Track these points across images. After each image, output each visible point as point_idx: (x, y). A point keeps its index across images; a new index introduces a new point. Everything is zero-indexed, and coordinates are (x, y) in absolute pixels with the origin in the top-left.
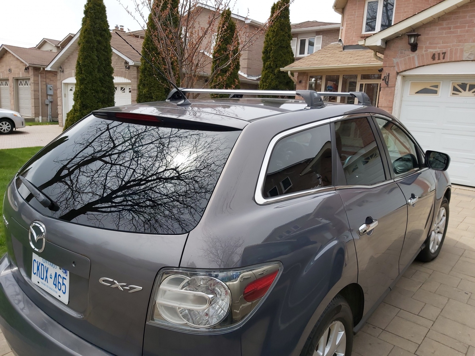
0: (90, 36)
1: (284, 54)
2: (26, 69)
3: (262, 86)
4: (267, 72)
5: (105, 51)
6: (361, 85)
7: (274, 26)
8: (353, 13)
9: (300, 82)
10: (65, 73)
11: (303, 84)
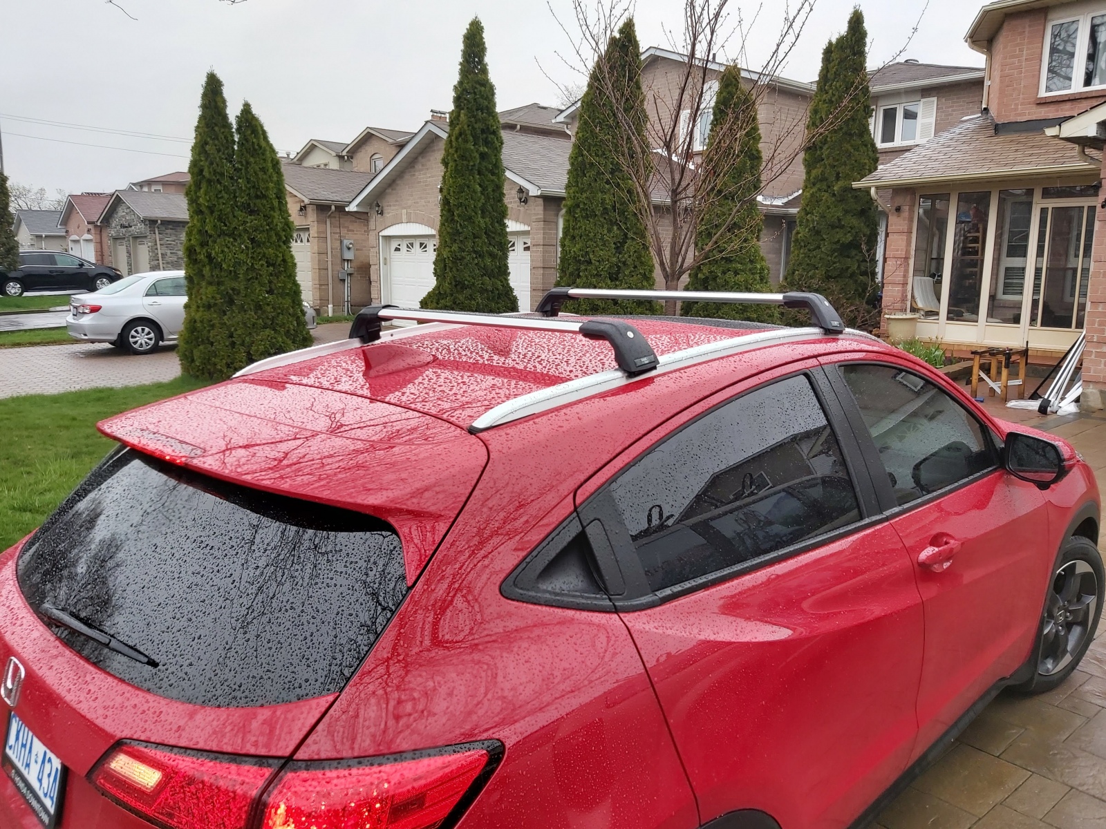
1: (855, 150)
2: (301, 210)
4: (814, 190)
5: (494, 173)
6: (1044, 211)
7: (831, 91)
8: (1017, 52)
9: (898, 209)
10: (386, 215)
11: (905, 214)
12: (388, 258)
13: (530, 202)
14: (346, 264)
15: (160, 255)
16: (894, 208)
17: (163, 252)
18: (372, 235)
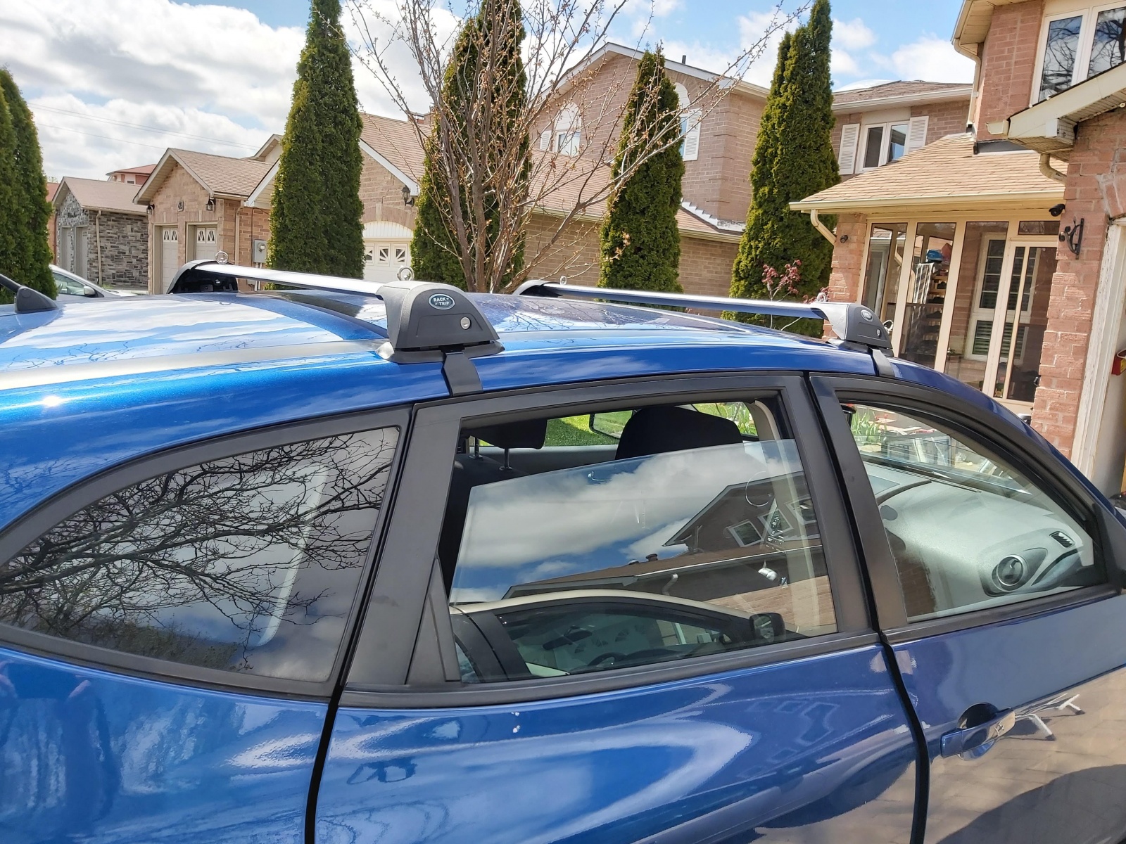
0: (306, 124)
1: (810, 166)
2: (210, 203)
3: (747, 247)
5: (344, 162)
6: (1020, 251)
7: (786, 94)
8: (1006, 54)
9: (843, 240)
11: (853, 246)
15: (99, 249)
16: (840, 238)
17: (103, 245)
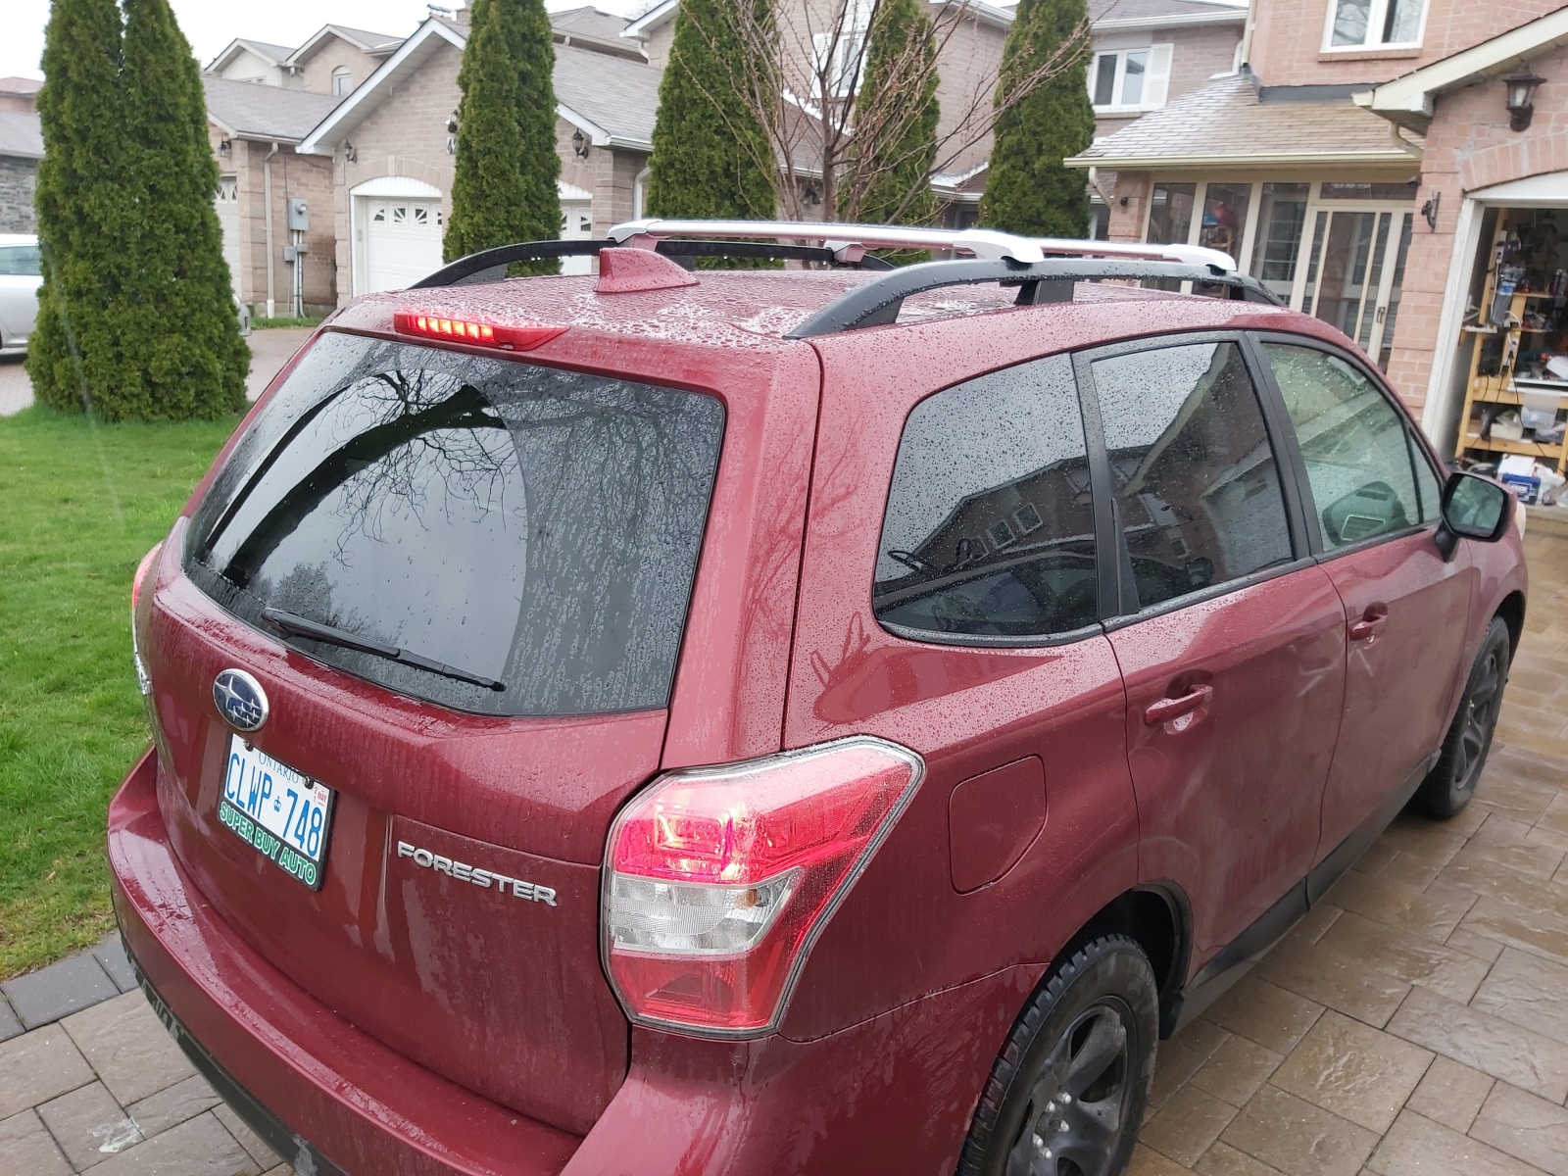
2: (225, 146)
5: (541, 106)
6: (1321, 216)
7: (1037, 20)
9: (1124, 203)
10: (361, 162)
11: (1134, 209)
12: (364, 232)
13: (593, 155)
14: (295, 236)
16: (1119, 200)
18: (339, 192)
